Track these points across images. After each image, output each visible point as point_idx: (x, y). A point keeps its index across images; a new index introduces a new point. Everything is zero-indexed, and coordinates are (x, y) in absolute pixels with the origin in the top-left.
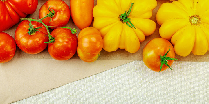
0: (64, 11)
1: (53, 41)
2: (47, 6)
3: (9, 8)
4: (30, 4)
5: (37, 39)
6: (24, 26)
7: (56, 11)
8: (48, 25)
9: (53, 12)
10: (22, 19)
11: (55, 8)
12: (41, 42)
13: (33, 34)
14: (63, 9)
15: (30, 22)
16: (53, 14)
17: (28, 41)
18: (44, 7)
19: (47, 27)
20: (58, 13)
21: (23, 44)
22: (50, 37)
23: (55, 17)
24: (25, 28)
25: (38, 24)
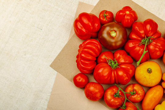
0: (140, 96)
1: (124, 108)
2: (133, 87)
3: (113, 74)
4: (125, 81)
5: (117, 101)
6: (114, 90)
7: (137, 93)
8: (127, 98)
9: (135, 92)
10: (116, 85)
11: (137, 91)
12: (117, 104)
13: (117, 97)
14: (141, 95)
15: (119, 90)
16: (134, 94)
17: (111, 99)
18: (132, 86)
19: (126, 99)
20: (136, 95)
21: (108, 99)
22: (124, 105)
23: (134, 96)
24: (114, 91)
25: (122, 94)
